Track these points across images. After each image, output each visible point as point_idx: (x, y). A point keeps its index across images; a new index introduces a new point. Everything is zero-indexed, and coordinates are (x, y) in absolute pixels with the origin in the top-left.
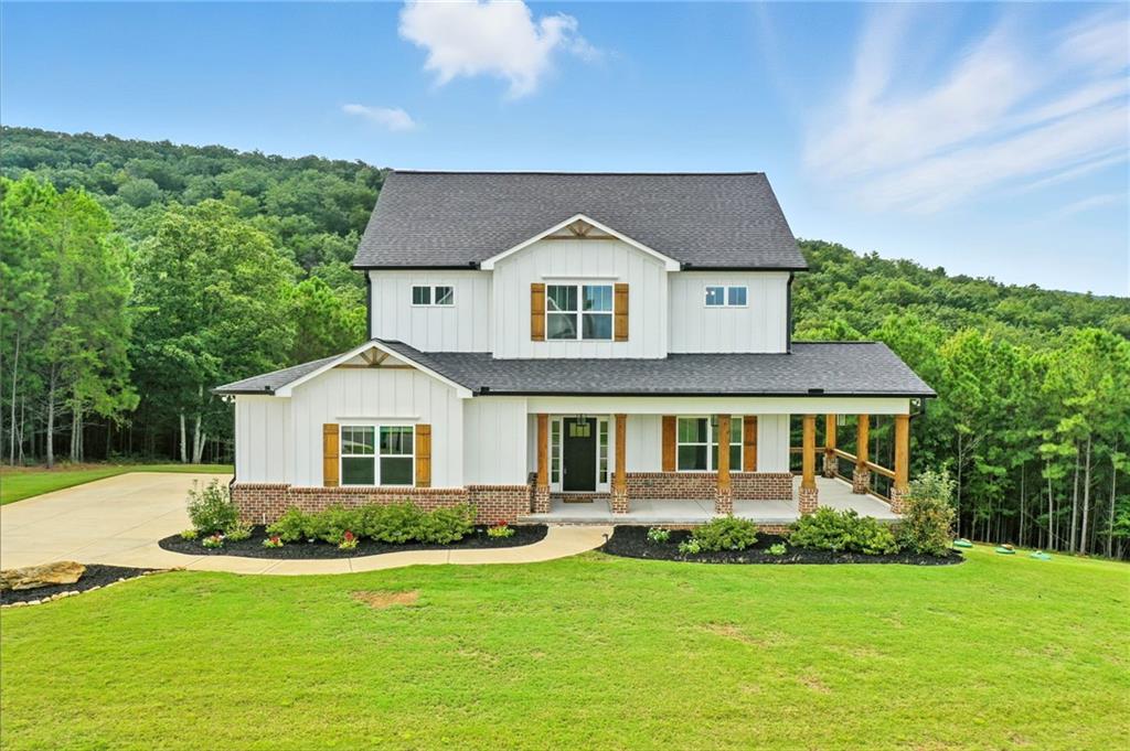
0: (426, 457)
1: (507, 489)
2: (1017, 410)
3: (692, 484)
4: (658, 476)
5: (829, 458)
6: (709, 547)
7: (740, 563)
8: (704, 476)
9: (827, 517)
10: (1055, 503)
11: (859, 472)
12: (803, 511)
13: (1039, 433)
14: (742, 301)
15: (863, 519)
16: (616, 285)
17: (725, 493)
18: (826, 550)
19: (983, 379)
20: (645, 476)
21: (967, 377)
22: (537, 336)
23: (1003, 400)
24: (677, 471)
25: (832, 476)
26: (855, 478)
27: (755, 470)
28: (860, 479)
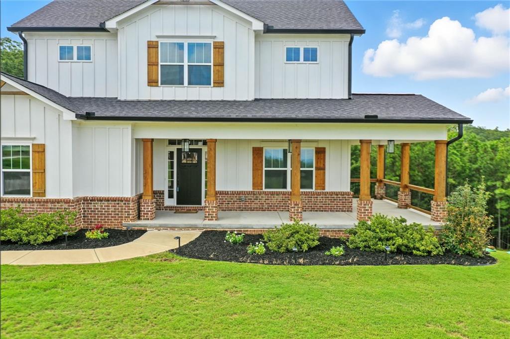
0: (42, 171)
1: (114, 200)
2: (481, 171)
3: (275, 200)
4: (249, 193)
5: (380, 186)
6: (276, 249)
7: (300, 264)
8: (284, 194)
9: (381, 223)
10: (501, 222)
11: (402, 193)
12: (360, 219)
13: (494, 183)
14: (314, 59)
15: (411, 225)
16: (214, 42)
17: (296, 205)
18: (380, 251)
19: (462, 155)
20: (239, 193)
21: (453, 153)
22: (152, 82)
23: (473, 165)
24: (264, 190)
25: (381, 198)
26: (399, 197)
27: (324, 189)
28: (403, 198)
